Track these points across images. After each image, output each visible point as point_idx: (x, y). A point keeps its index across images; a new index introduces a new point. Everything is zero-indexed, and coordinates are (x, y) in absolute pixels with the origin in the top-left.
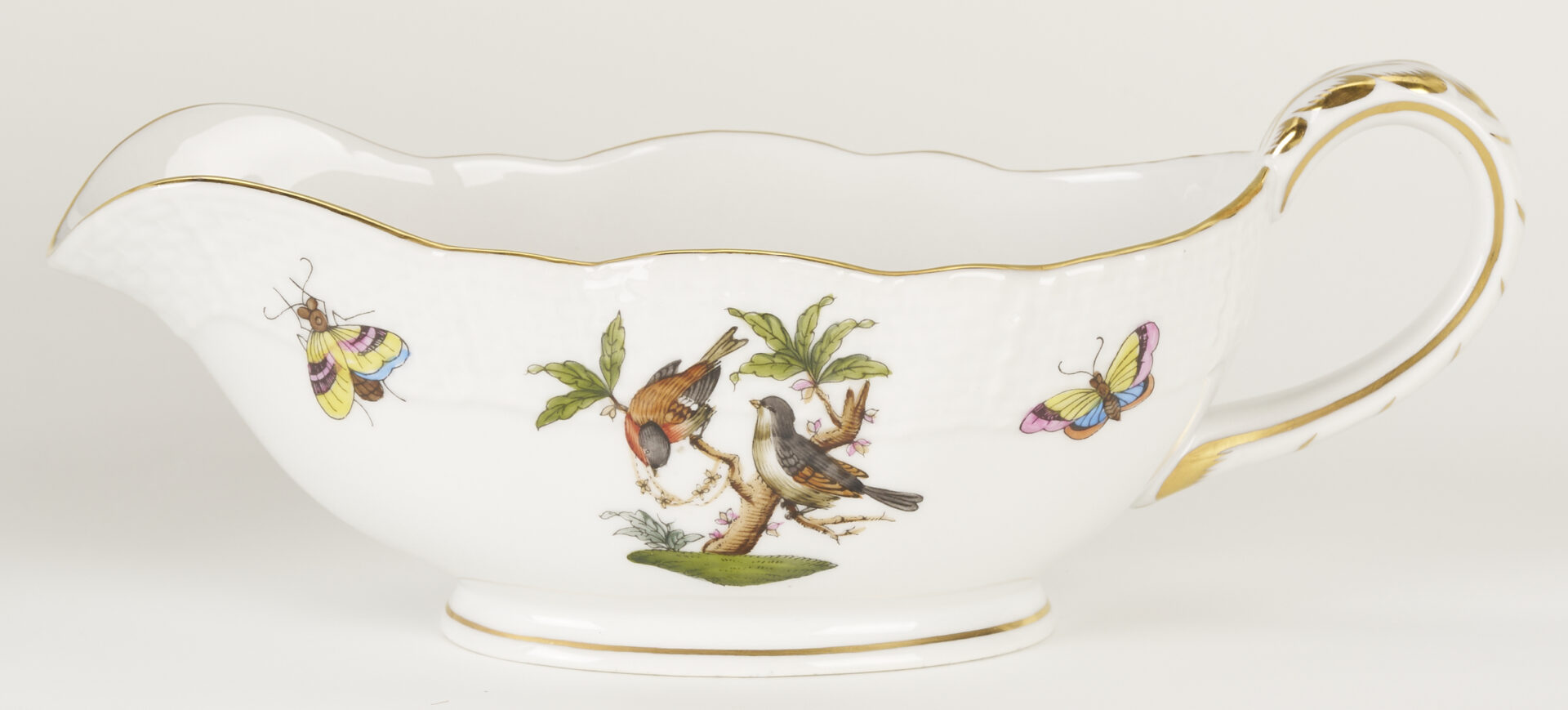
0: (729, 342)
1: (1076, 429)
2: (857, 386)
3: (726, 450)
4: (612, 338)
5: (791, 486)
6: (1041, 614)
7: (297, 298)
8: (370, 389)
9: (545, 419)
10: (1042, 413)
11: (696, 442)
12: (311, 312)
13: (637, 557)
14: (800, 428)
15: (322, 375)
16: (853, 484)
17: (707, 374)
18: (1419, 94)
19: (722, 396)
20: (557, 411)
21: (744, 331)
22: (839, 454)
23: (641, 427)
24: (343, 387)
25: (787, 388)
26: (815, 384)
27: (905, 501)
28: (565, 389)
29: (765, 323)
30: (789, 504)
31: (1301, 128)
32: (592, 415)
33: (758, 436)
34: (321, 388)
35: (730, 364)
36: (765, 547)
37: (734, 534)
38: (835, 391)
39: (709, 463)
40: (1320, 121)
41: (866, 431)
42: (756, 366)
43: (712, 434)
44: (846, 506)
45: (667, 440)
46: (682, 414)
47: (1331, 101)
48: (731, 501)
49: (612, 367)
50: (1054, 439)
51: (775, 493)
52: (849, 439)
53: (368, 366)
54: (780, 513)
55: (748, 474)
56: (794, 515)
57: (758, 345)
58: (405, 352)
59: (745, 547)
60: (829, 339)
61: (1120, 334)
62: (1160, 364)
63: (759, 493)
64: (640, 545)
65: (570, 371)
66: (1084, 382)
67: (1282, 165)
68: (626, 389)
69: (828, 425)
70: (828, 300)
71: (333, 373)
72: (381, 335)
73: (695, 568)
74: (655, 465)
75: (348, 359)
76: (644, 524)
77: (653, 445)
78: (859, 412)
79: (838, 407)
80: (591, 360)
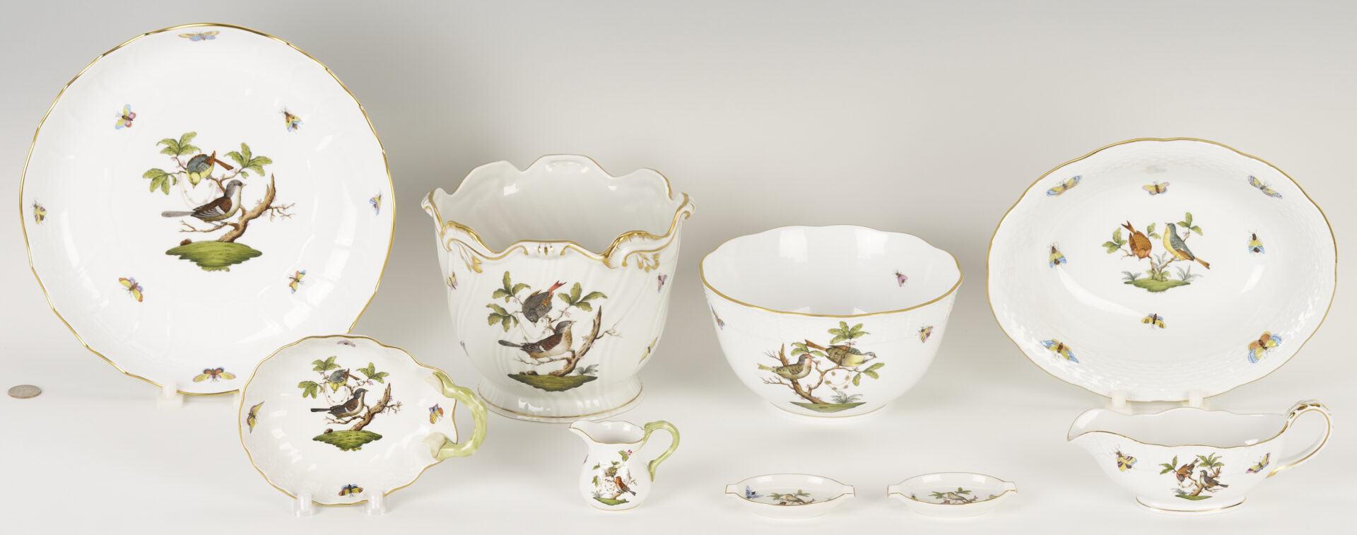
0: (1196, 461)
1: (1256, 472)
2: (1218, 468)
3: (1195, 479)
4: (1175, 461)
5: (1206, 484)
6: (1245, 499)
7: (1116, 451)
8: (1129, 467)
9: (1161, 473)
10: (1250, 470)
11: (1189, 478)
12: (1119, 454)
13: (1177, 496)
14: (1208, 475)
15: (1120, 464)
16: (1217, 484)
17: (1192, 466)
18: (1315, 407)
19: (1194, 470)
20: (1164, 472)
21: (1199, 459)
22: (1215, 479)
23: (1179, 475)
24: (1124, 466)
25: (1206, 468)
26: (1211, 467)
27: (1226, 486)
28: (1166, 468)
29: (1203, 458)
30: (1205, 488)
31: (1294, 414)
32: (1170, 472)
33: (1201, 476)
34: (1120, 466)
35: (1196, 465)
36: (1200, 494)
37: (1195, 493)
38: (1215, 469)
39: (1191, 481)
40: (1297, 413)
41: (1220, 475)
42: (1201, 465)
43: (1192, 476)
44: (1215, 487)
45: (1184, 477)
46: (1187, 473)
47: (1299, 409)
48: (1195, 487)
49: (1175, 464)
50: (1252, 474)
51: (1203, 486)
52: (1216, 476)
53: (1129, 463)
54: (1204, 489)
55: (1198, 483)
56: (1206, 489)
57: (1202, 461)
58: (1136, 461)
59: (1197, 495)
60: (1214, 460)
61: (1264, 456)
62: (1270, 459)
63: (1200, 486)
64: (1178, 494)
65: (1167, 465)
66: (1257, 464)
67: (1290, 421)
68: (1177, 468)
69: (1213, 474)
70: (1214, 453)
71: (1122, 464)
72: (1132, 458)
73: (1187, 498)
74: (1182, 481)
75: (1126, 462)
76: (1179, 491)
77: (1182, 478)
78: (1218, 472)
79: (1215, 471)
80: (1171, 463)
